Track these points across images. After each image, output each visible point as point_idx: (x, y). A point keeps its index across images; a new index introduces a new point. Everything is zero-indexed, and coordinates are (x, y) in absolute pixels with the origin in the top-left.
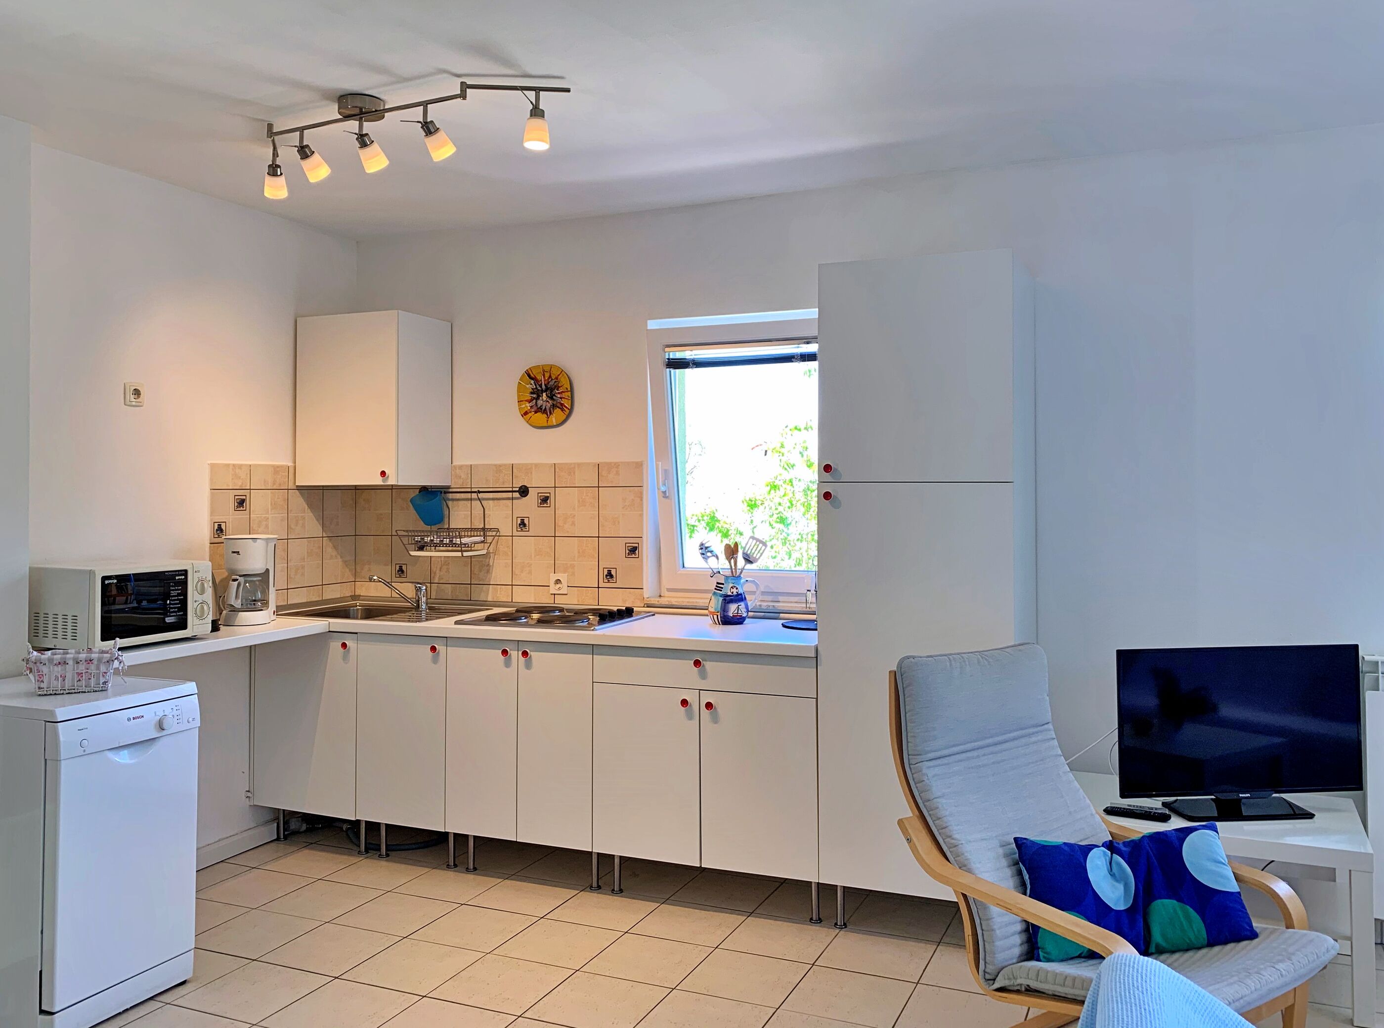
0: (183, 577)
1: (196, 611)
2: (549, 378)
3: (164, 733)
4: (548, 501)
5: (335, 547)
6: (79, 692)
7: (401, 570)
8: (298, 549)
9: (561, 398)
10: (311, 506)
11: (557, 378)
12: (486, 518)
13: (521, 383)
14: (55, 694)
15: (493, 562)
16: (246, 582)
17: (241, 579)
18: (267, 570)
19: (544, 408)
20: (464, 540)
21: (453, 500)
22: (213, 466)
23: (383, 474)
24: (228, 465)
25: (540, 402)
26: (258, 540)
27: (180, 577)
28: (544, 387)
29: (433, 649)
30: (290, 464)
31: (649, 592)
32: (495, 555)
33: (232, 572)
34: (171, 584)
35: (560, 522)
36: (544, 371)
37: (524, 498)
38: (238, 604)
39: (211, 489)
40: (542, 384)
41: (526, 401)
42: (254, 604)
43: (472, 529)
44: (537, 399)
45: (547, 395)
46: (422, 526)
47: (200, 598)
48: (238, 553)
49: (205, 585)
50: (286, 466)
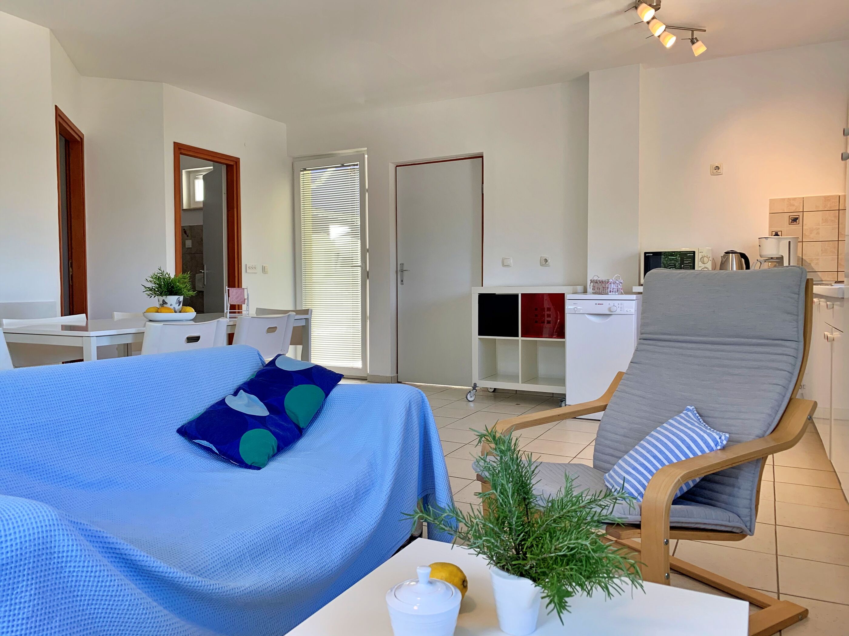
0: (693, 255)
16: (766, 262)
17: (762, 260)
18: (782, 256)
22: (772, 200)
27: (690, 255)
34: (684, 257)
39: (770, 213)
47: (703, 266)
49: (706, 259)
50: (837, 196)
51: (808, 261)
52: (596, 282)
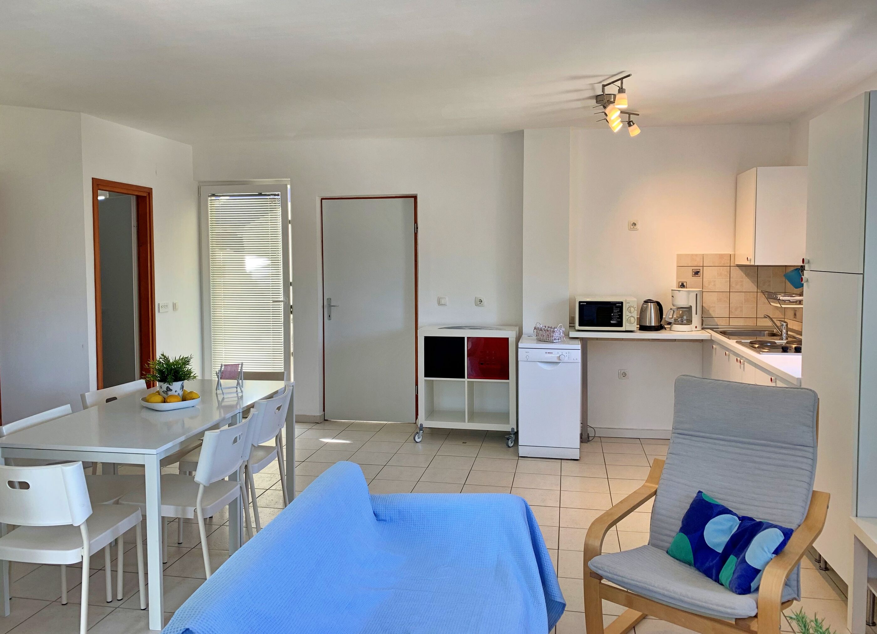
1: (627, 320)
3: (561, 361)
6: (547, 342)
8: (738, 297)
10: (747, 275)
14: (541, 341)
22: (679, 255)
23: (747, 258)
24: (688, 255)
27: (619, 304)
30: (731, 253)
34: (614, 307)
38: (672, 321)
39: (677, 266)
42: (682, 322)
47: (630, 315)
49: (632, 309)
50: (729, 254)
51: (707, 308)
52: (541, 330)
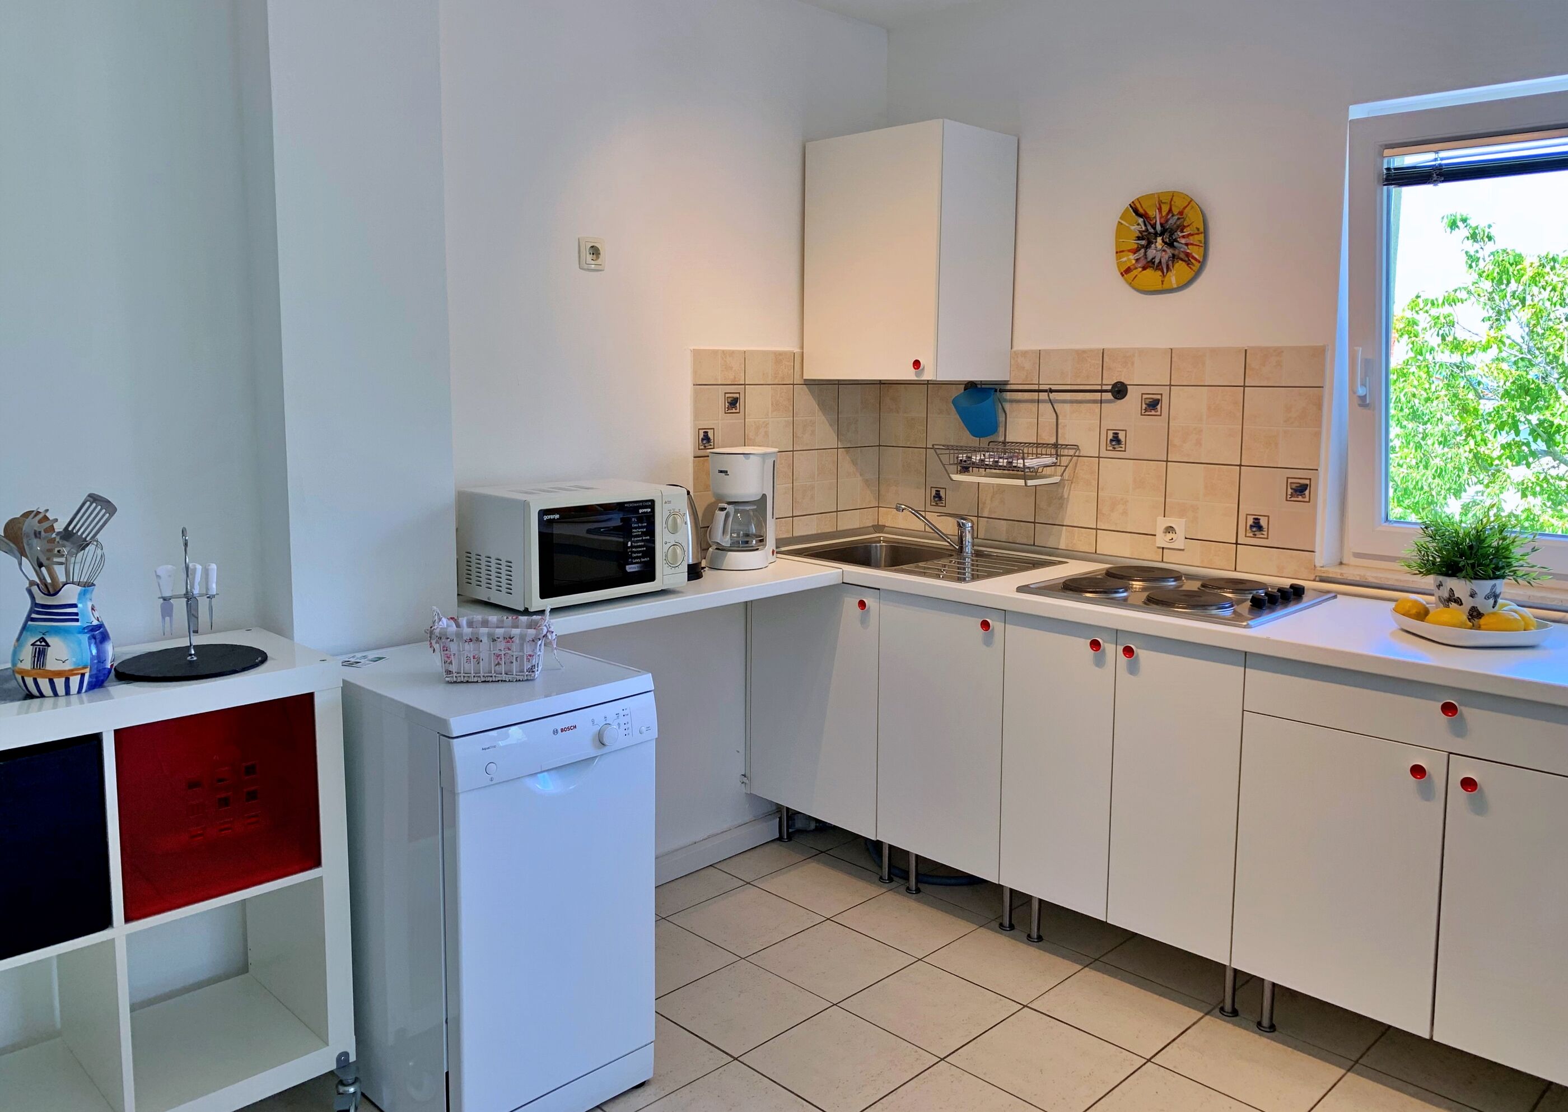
0: (649, 510)
1: (666, 556)
2: (1168, 214)
3: (606, 750)
4: (1159, 407)
5: (854, 462)
6: (498, 681)
7: (938, 496)
8: (806, 465)
9: (1187, 244)
10: (822, 405)
11: (1181, 213)
12: (1059, 430)
13: (1122, 224)
14: (467, 682)
15: (1069, 495)
16: (736, 511)
17: (730, 508)
18: (764, 496)
19: (1157, 261)
20: (1029, 463)
21: (1012, 401)
22: (697, 354)
23: (917, 364)
24: (715, 352)
25: (1151, 253)
26: (751, 456)
27: (645, 510)
28: (1159, 228)
29: (985, 625)
30: (797, 350)
31: (1323, 557)
32: (1072, 483)
33: (720, 498)
34: (633, 519)
35: (1175, 440)
36: (1160, 203)
37: (1119, 401)
38: (726, 542)
39: (694, 385)
40: (1155, 224)
41: (1129, 251)
42: (747, 542)
43: (1038, 445)
44: (1147, 247)
45: (1163, 241)
46: (968, 439)
47: (671, 539)
48: (725, 472)
49: (678, 520)
50: (791, 353)
52: (474, 639)
